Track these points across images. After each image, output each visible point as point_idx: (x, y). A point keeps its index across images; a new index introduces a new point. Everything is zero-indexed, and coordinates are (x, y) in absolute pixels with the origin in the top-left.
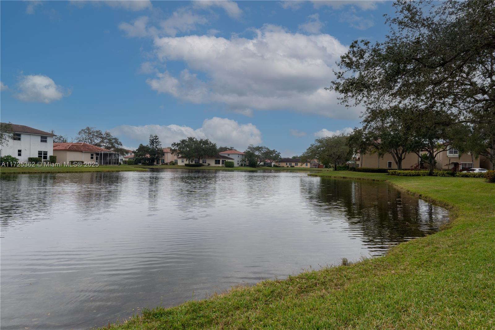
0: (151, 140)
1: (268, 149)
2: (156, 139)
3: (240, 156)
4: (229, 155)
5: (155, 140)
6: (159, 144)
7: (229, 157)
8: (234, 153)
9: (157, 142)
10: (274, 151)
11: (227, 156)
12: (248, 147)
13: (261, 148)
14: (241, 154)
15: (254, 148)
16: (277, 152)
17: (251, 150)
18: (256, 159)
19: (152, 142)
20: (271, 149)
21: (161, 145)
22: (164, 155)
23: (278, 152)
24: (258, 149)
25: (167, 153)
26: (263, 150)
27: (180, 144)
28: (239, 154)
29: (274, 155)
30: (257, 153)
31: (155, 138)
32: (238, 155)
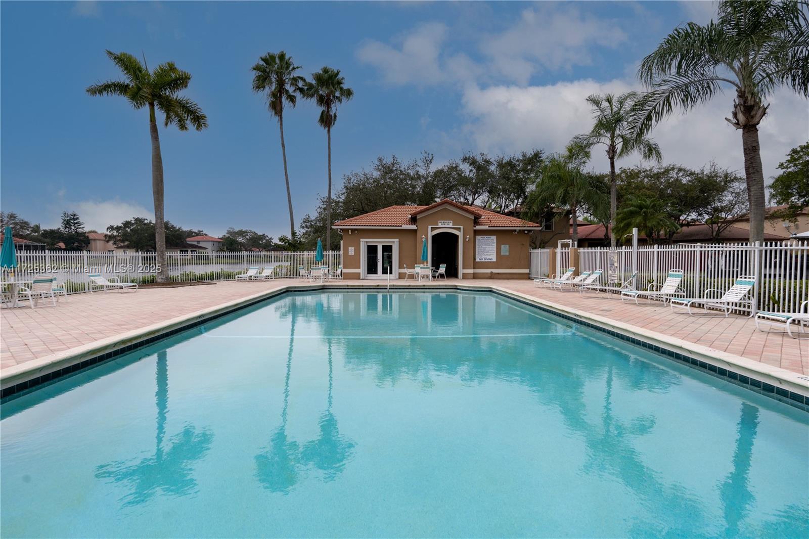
0: (64, 220)
1: (256, 234)
2: (74, 218)
3: (215, 243)
4: (198, 242)
5: (72, 221)
6: (81, 226)
7: (198, 245)
8: (207, 240)
9: (76, 223)
10: (263, 235)
11: (196, 243)
12: (227, 232)
13: (246, 232)
14: (217, 242)
15: (235, 232)
16: (267, 237)
17: (231, 235)
18: (239, 247)
19: (67, 224)
20: (260, 233)
21: (84, 227)
22: (89, 243)
23: (270, 237)
24: (242, 233)
25: (95, 240)
26: (248, 235)
27: (121, 227)
28: (214, 241)
29: (264, 241)
30: (240, 239)
31: (72, 217)
32: (213, 243)
